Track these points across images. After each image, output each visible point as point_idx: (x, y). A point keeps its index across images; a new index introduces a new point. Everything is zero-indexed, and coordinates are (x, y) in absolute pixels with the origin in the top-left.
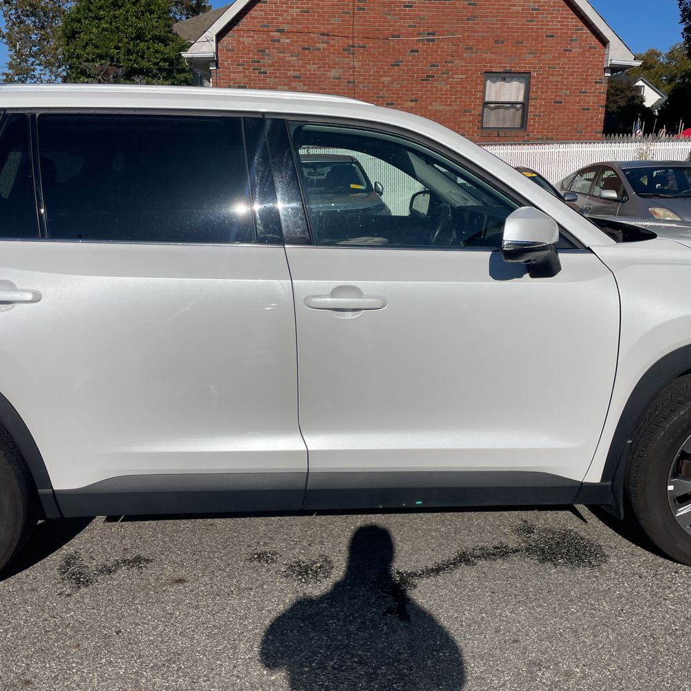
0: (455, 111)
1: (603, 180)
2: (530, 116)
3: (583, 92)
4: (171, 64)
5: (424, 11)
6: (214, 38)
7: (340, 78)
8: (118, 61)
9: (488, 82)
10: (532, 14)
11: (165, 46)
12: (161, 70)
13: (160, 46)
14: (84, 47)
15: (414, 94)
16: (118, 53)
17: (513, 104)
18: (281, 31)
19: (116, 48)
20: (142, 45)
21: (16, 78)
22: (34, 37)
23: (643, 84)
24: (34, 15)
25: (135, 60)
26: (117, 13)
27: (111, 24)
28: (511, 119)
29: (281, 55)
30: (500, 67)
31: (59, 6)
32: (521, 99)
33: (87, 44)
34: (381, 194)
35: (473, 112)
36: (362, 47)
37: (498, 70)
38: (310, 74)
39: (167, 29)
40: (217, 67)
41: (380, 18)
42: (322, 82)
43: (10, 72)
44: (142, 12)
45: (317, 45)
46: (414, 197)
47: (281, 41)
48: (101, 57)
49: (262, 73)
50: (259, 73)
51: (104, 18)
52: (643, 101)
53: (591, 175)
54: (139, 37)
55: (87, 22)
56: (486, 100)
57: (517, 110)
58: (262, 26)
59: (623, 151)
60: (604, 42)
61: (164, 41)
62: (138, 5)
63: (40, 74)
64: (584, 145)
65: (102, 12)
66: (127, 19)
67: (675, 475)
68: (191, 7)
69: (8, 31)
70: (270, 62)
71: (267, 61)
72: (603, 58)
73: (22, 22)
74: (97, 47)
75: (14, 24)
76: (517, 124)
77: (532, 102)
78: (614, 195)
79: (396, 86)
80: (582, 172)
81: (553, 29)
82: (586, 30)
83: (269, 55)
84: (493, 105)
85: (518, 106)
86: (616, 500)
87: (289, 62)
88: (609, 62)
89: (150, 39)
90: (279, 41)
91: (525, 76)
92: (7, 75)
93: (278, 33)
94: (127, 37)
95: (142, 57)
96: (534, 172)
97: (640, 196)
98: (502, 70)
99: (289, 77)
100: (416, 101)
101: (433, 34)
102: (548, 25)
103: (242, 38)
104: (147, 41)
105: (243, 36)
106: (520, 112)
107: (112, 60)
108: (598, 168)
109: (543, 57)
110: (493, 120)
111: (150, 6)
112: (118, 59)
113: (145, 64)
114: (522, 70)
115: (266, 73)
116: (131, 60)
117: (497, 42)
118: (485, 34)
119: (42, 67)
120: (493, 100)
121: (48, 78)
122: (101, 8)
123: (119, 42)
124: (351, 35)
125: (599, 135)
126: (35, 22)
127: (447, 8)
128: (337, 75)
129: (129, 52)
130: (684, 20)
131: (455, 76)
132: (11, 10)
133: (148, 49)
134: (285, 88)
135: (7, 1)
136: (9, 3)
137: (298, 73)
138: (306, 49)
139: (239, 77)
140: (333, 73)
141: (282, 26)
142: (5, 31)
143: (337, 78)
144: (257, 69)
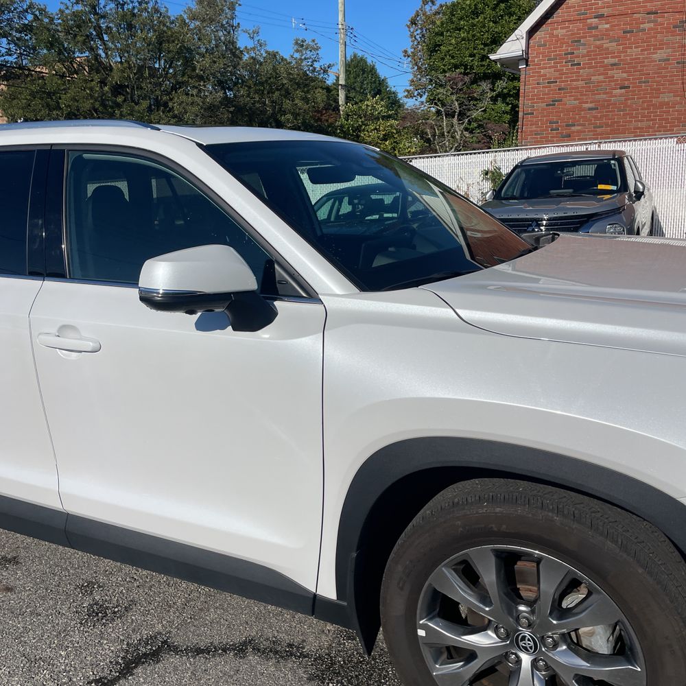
6: (525, 36)
7: (668, 60)
8: (472, 68)
16: (472, 61)
18: (600, 17)
19: (472, 55)
21: (416, 93)
26: (476, 21)
27: (469, 32)
29: (598, 43)
33: (445, 56)
38: (631, 59)
40: (527, 65)
42: (645, 66)
43: (411, 88)
45: (642, 26)
47: (600, 27)
48: (456, 67)
49: (576, 65)
50: (572, 65)
51: (463, 28)
55: (448, 34)
58: (578, 15)
65: (462, 23)
66: (484, 25)
69: (413, 50)
70: (585, 51)
71: (583, 51)
74: (453, 57)
83: (584, 45)
87: (607, 49)
90: (596, 28)
92: (408, 91)
93: (597, 19)
94: (482, 44)
99: (606, 66)
103: (557, 30)
105: (557, 29)
112: (471, 66)
115: (579, 64)
116: (484, 66)
122: (461, 19)
123: (474, 49)
128: (664, 56)
129: (483, 58)
132: (417, 30)
134: (601, 78)
135: (413, 22)
136: (415, 24)
137: (616, 60)
138: (628, 32)
139: (549, 72)
140: (660, 55)
141: (602, 11)
142: (410, 51)
143: (665, 60)
144: (569, 61)
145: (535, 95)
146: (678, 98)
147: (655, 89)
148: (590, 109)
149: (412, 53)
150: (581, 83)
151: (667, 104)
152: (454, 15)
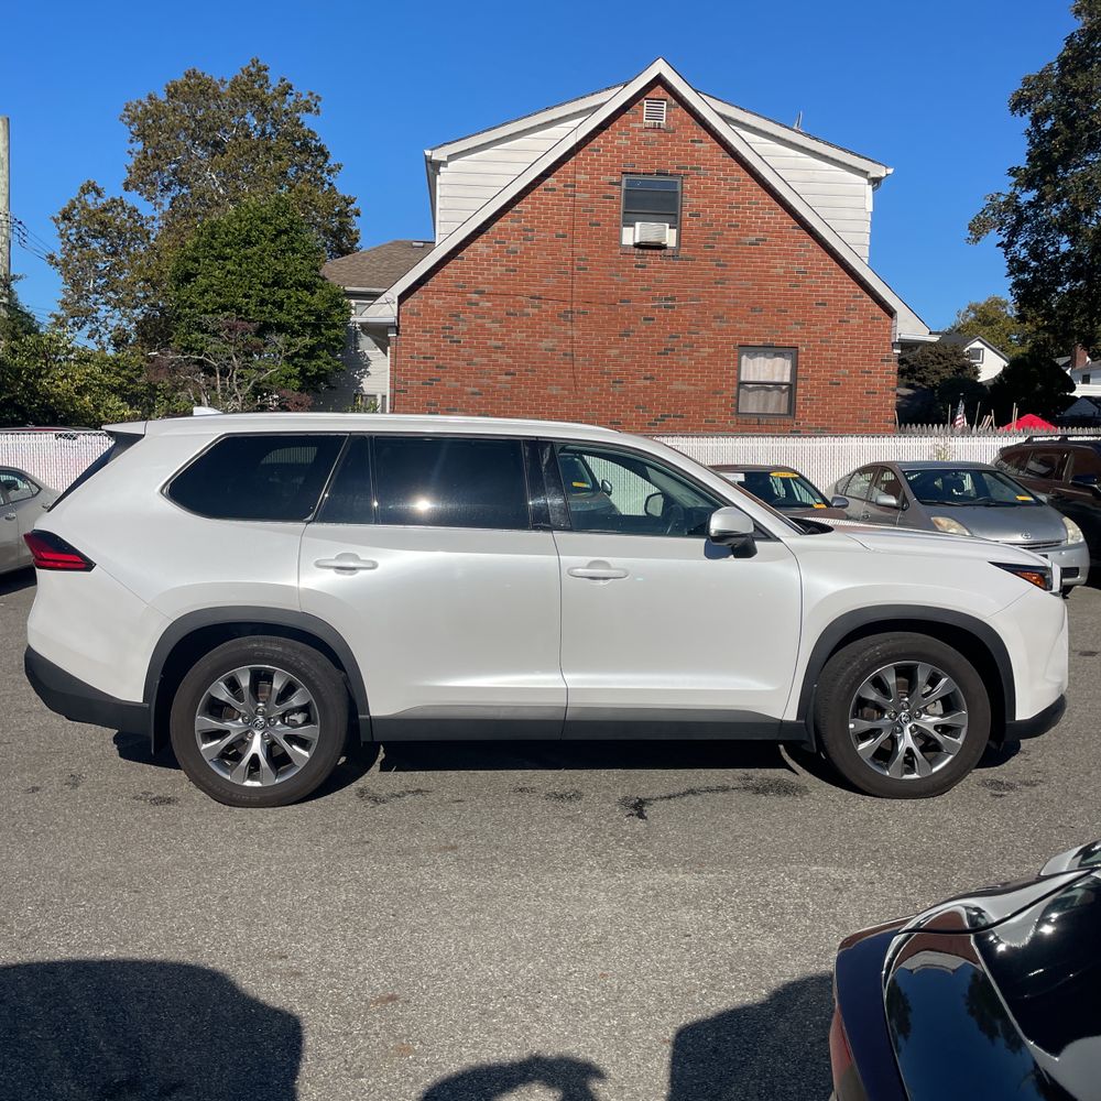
0: (702, 392)
1: (883, 482)
2: (799, 399)
3: (867, 372)
4: (319, 318)
5: (660, 272)
6: (396, 300)
7: (555, 350)
8: (247, 313)
9: (744, 358)
10: (797, 277)
11: (312, 294)
12: (304, 325)
13: (304, 295)
14: (202, 294)
15: (649, 370)
16: (247, 303)
17: (777, 385)
18: (481, 293)
19: (246, 296)
20: (281, 294)
21: (71, 321)
22: (101, 266)
23: (981, 346)
24: (104, 236)
25: (270, 313)
26: (249, 252)
27: (240, 266)
28: (776, 403)
29: (479, 321)
30: (758, 340)
31: (142, 225)
32: (787, 379)
33: (206, 291)
34: (610, 493)
35: (725, 394)
36: (583, 313)
37: (756, 343)
38: (516, 344)
39: (314, 272)
40: (398, 334)
41: (605, 279)
42: (530, 353)
43: (63, 313)
44: (282, 251)
45: (525, 310)
46: (649, 498)
47: (481, 304)
48: (224, 308)
49: (455, 342)
50: (451, 342)
51: (231, 258)
52: (977, 372)
53: (869, 476)
54: (277, 282)
55: (207, 261)
56: (742, 379)
57: (783, 392)
58: (456, 286)
59: (917, 448)
60: (891, 313)
61: (309, 287)
62: (278, 243)
63: (106, 317)
64: (865, 439)
65: (228, 251)
66: (262, 259)
67: (854, 717)
68: (331, 230)
69: (64, 257)
70: (465, 328)
71: (463, 327)
72: (890, 331)
73: (86, 245)
74: (219, 295)
75: (74, 248)
76: (784, 409)
77: (801, 383)
78: (892, 501)
79: (626, 360)
80: (863, 471)
81: (825, 296)
82: (867, 297)
83: (463, 320)
84: (750, 386)
85: (784, 387)
86: (809, 736)
87: (490, 329)
88: (898, 337)
89: (292, 286)
90: (477, 304)
91: (789, 351)
92: (58, 318)
93: (477, 295)
94: (260, 283)
95: (280, 308)
96: (796, 472)
97: (923, 503)
98: (761, 343)
99: (489, 348)
100: (651, 378)
101: (673, 299)
102: (818, 291)
104: (288, 288)
105: (432, 298)
106: (785, 396)
107: (239, 311)
108: (876, 470)
109: (813, 329)
110: (752, 404)
111: (293, 243)
112: (246, 311)
113: (283, 317)
114: (787, 344)
115: (459, 342)
116: (265, 312)
117: (753, 310)
118: (739, 301)
119: (109, 308)
120: (751, 379)
121: (118, 322)
122: (227, 245)
123: (250, 288)
124: (569, 299)
125: (891, 425)
126: (104, 246)
127: (690, 269)
128: (550, 345)
129: (263, 302)
130: (1011, 273)
131: (702, 350)
132: (70, 228)
133: (289, 298)
134: (485, 360)
135: (66, 216)
136: (69, 219)
137: (500, 343)
138: (512, 314)
139: (425, 346)
140: (546, 343)
141: (481, 287)
142: (59, 257)
143: (550, 350)
144: (448, 337)
145: (408, 370)
146: (566, 392)
147: (541, 380)
148: (473, 394)
149: (63, 260)
150: (462, 364)
151: (555, 397)
152: (216, 239)
